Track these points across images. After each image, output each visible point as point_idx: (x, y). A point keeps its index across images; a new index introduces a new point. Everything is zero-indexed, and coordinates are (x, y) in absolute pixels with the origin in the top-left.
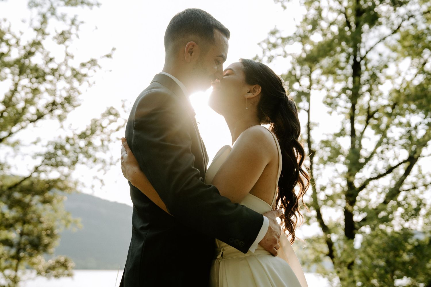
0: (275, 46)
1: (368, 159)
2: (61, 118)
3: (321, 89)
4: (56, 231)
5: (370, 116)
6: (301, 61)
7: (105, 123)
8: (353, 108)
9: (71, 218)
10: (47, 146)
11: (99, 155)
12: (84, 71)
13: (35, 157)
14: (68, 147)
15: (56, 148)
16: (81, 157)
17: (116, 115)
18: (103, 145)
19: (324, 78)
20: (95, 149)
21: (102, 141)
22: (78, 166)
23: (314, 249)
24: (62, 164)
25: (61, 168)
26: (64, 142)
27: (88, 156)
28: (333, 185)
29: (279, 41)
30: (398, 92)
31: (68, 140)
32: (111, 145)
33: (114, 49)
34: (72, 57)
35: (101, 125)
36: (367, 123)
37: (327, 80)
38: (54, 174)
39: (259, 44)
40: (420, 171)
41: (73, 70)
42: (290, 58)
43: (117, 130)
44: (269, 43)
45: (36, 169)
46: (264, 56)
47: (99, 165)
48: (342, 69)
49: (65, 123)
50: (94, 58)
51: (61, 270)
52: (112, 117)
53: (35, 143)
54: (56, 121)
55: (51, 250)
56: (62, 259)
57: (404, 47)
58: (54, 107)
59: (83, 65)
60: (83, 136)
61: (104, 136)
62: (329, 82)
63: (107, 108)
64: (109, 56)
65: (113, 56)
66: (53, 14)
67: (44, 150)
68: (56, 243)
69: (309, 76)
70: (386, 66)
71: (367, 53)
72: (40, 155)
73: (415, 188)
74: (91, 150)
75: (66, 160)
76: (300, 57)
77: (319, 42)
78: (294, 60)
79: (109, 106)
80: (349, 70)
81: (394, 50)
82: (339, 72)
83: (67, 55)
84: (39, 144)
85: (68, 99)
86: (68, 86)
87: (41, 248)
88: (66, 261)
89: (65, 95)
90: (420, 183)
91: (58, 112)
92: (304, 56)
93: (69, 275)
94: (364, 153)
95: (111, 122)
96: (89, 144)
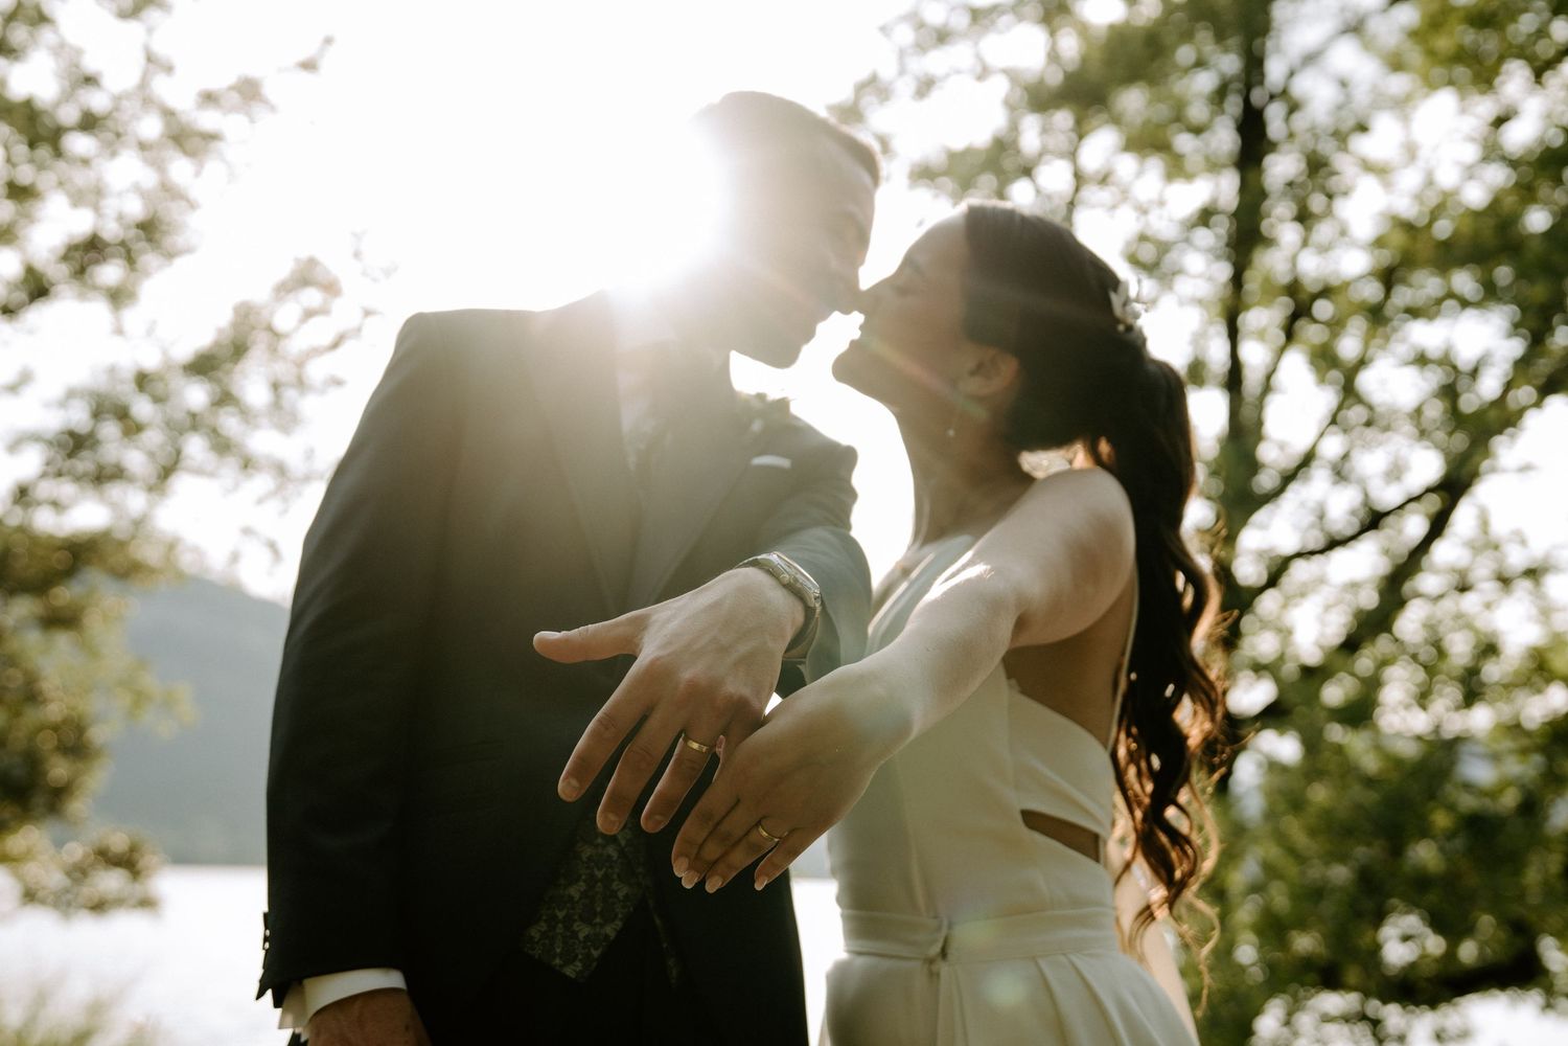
0: (942, 36)
1: (1288, 478)
2: (118, 297)
3: (1114, 207)
4: (98, 734)
5: (1301, 310)
6: (1040, 99)
7: (285, 317)
8: (1237, 281)
9: (150, 682)
10: (63, 403)
11: (263, 441)
12: (208, 120)
13: (16, 445)
14: (142, 408)
15: (97, 414)
16: (196, 447)
17: (331, 288)
18: (277, 405)
19: (1126, 165)
20: (246, 414)
21: (276, 387)
22: (182, 483)
25: (115, 490)
26: (126, 391)
27: (222, 446)
29: (961, 21)
30: (1408, 227)
31: (143, 380)
32: (308, 405)
33: (328, 41)
34: (169, 69)
35: (270, 329)
36: (1290, 334)
37: (1140, 174)
38: (86, 515)
39: (885, 30)
40: (1484, 523)
41: (168, 114)
42: (999, 87)
43: (335, 345)
44: (920, 25)
45: (22, 494)
46: (902, 72)
47: (262, 482)
48: (1197, 130)
49: (132, 316)
50: (253, 72)
51: (111, 881)
52: (312, 297)
53: (13, 389)
54: (99, 308)
55: (78, 806)
56: (118, 842)
57: (1431, 53)
58: (93, 255)
59: (209, 98)
60: (203, 366)
61: (282, 370)
62: (1145, 178)
63: (297, 260)
64: (309, 66)
65: (325, 64)
67: (53, 421)
68: (97, 780)
69: (1072, 155)
70: (1363, 128)
71: (1292, 74)
72: (35, 437)
73: (1463, 588)
74: (230, 423)
75: (135, 459)
76: (1041, 82)
77: (1112, 27)
78: (1018, 92)
79: (304, 255)
80: (1225, 138)
81: (1396, 64)
82: (1184, 142)
83: (150, 58)
85: (150, 229)
86: (148, 178)
87: (39, 800)
88: (133, 849)
89: (135, 209)
90: (1482, 571)
91: (110, 273)
92: (1055, 78)
93: (147, 903)
94: (1273, 453)
95: (309, 314)
96: (225, 399)
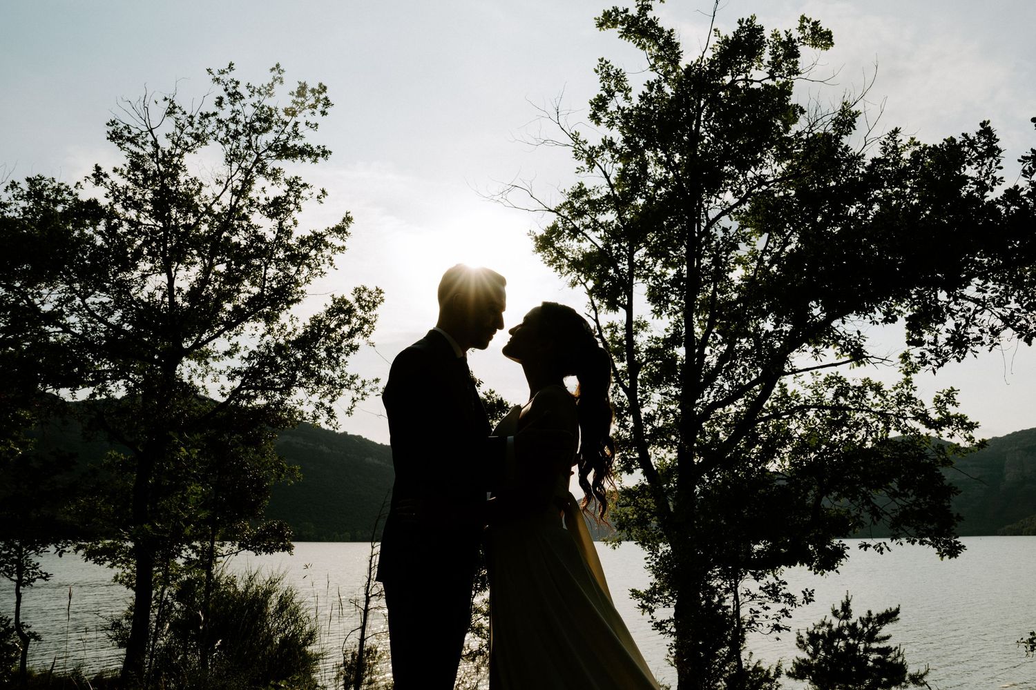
10: (249, 359)
12: (303, 251)
13: (231, 376)
16: (299, 376)
20: (319, 362)
22: (295, 390)
23: (636, 505)
24: (272, 386)
28: (665, 414)
31: (279, 350)
33: (348, 219)
47: (325, 388)
49: (275, 325)
50: (319, 231)
59: (303, 242)
65: (347, 230)
66: (261, 171)
67: (244, 366)
72: (239, 373)
74: (312, 365)
84: (237, 356)
96: (310, 355)
